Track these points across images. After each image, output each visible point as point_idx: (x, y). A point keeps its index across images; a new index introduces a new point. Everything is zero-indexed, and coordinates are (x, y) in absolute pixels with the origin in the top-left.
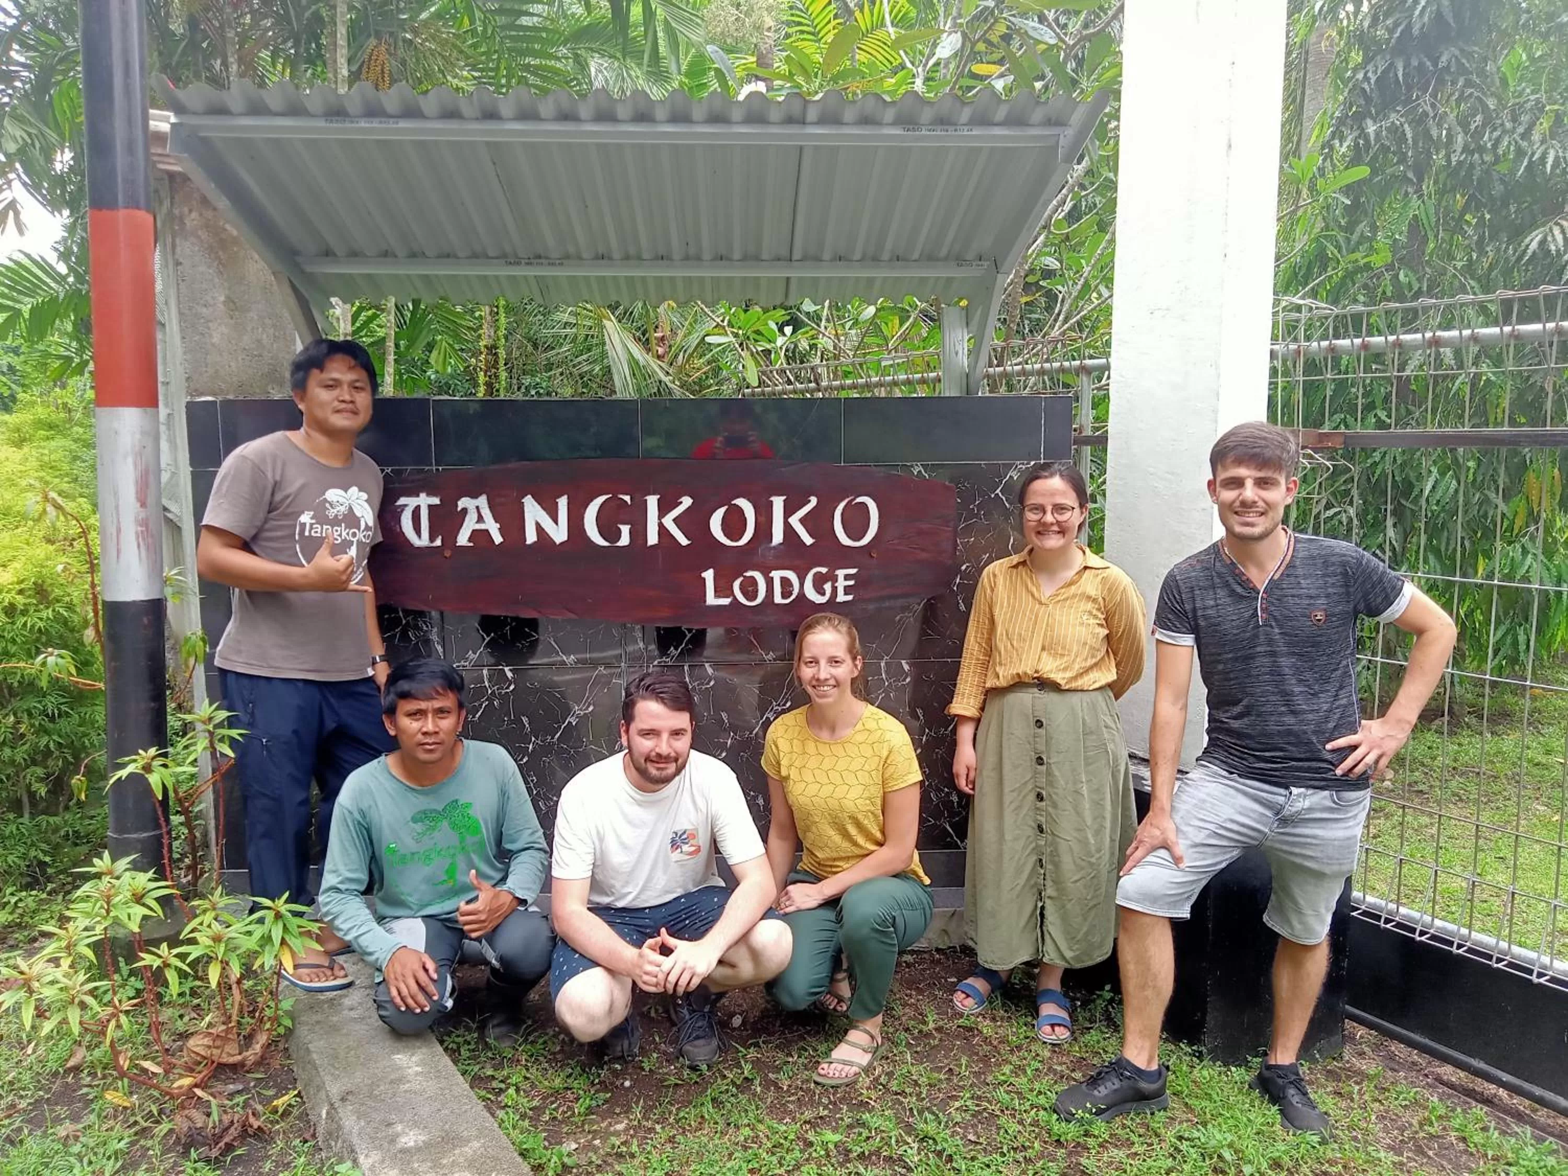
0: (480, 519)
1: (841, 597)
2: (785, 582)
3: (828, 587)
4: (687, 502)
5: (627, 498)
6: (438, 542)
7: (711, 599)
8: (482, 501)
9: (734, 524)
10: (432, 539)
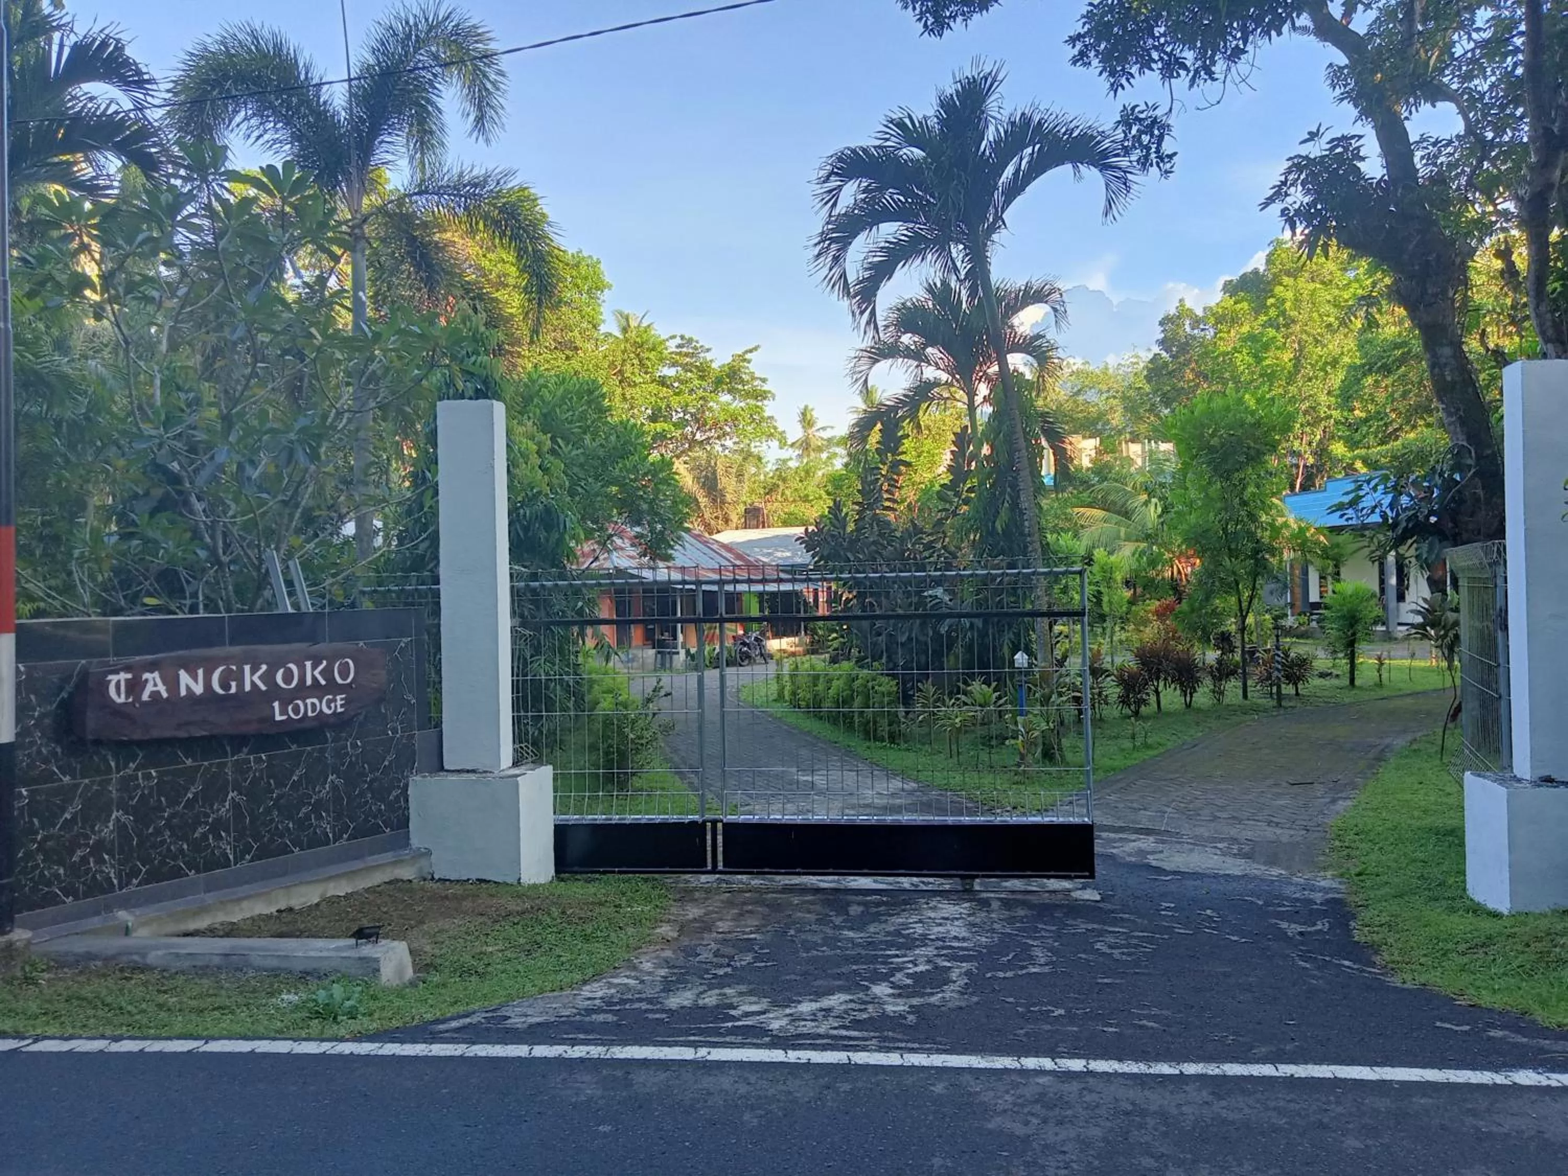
0: (155, 685)
1: (339, 710)
2: (313, 705)
3: (333, 705)
4: (264, 667)
5: (234, 668)
6: (130, 700)
7: (278, 718)
8: (156, 675)
9: (288, 677)
10: (127, 698)
